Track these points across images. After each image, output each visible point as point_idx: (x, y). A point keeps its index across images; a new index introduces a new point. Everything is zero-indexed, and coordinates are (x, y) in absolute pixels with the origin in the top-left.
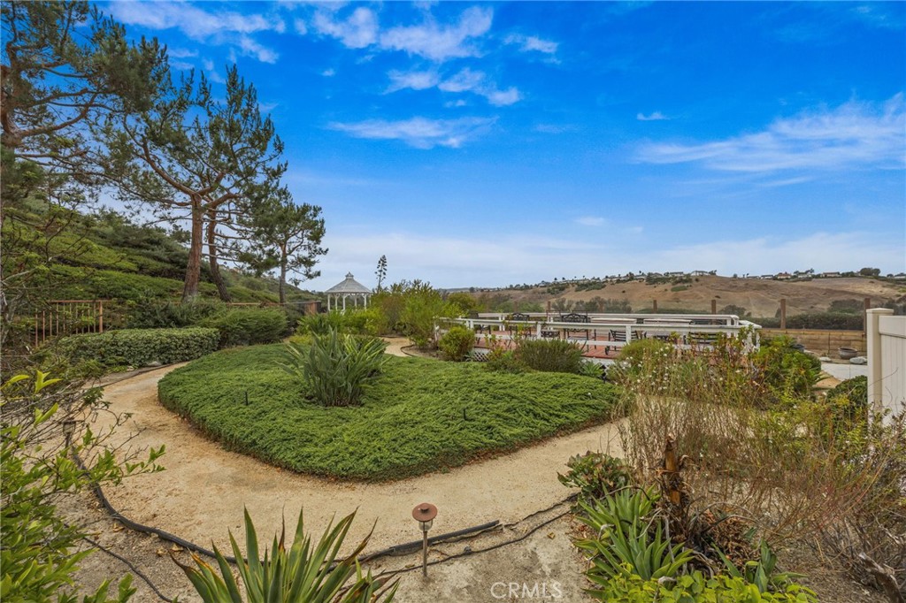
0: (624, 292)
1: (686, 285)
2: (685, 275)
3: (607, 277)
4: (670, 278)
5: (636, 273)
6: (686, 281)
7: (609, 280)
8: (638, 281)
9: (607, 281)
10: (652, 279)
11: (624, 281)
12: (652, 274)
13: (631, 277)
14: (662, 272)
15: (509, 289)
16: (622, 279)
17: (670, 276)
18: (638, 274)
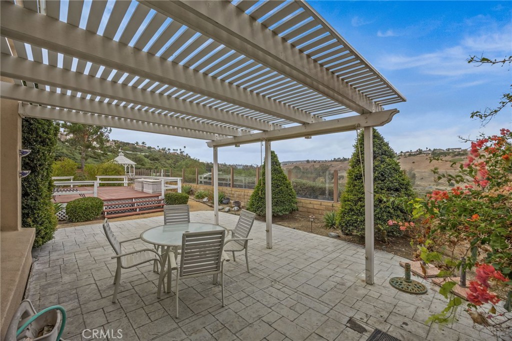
0: (414, 163)
1: (462, 157)
2: (462, 151)
3: (402, 152)
4: (450, 153)
5: (424, 149)
6: (463, 155)
7: (403, 154)
8: (425, 155)
9: (401, 155)
10: (436, 155)
11: (414, 155)
12: (437, 150)
13: (420, 152)
14: (444, 148)
15: (333, 161)
16: (413, 153)
17: (451, 151)
18: (425, 150)
